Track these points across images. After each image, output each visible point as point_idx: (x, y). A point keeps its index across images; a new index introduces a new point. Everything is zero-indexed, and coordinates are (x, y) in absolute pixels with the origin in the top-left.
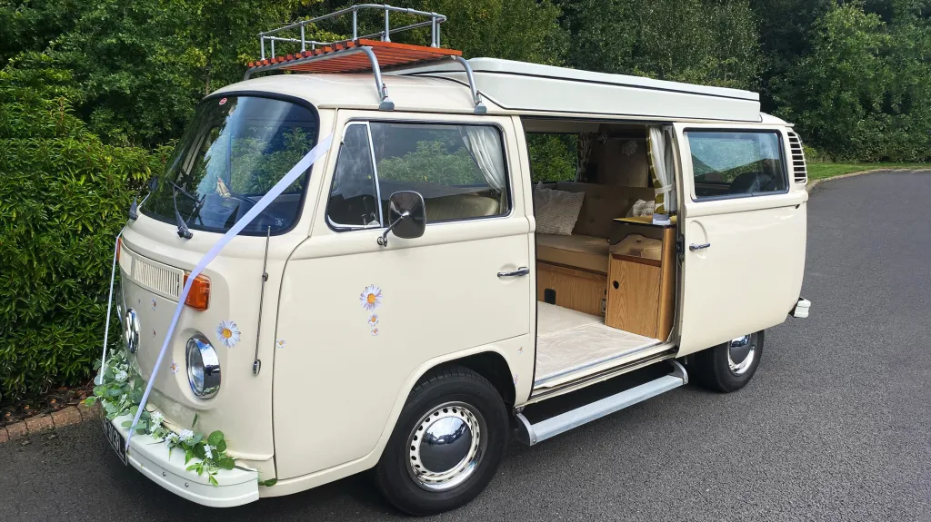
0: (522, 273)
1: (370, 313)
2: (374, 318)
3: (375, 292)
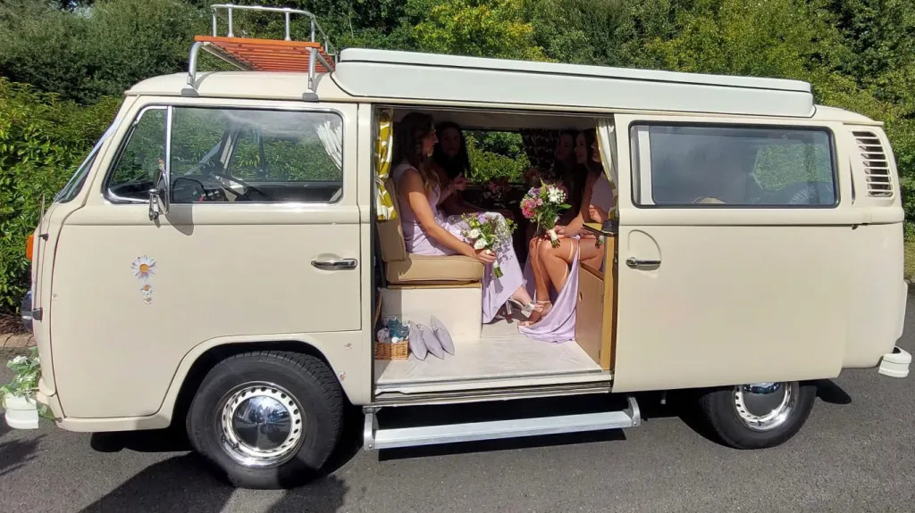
1: (143, 282)
2: (147, 288)
3: (148, 263)
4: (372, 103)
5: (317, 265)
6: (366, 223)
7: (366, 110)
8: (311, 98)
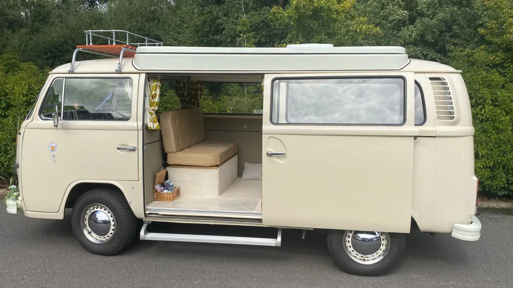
0: (134, 150)
1: (52, 154)
2: (54, 156)
3: (54, 145)
4: (146, 73)
5: (119, 149)
6: (141, 130)
7: (143, 76)
8: (119, 72)
